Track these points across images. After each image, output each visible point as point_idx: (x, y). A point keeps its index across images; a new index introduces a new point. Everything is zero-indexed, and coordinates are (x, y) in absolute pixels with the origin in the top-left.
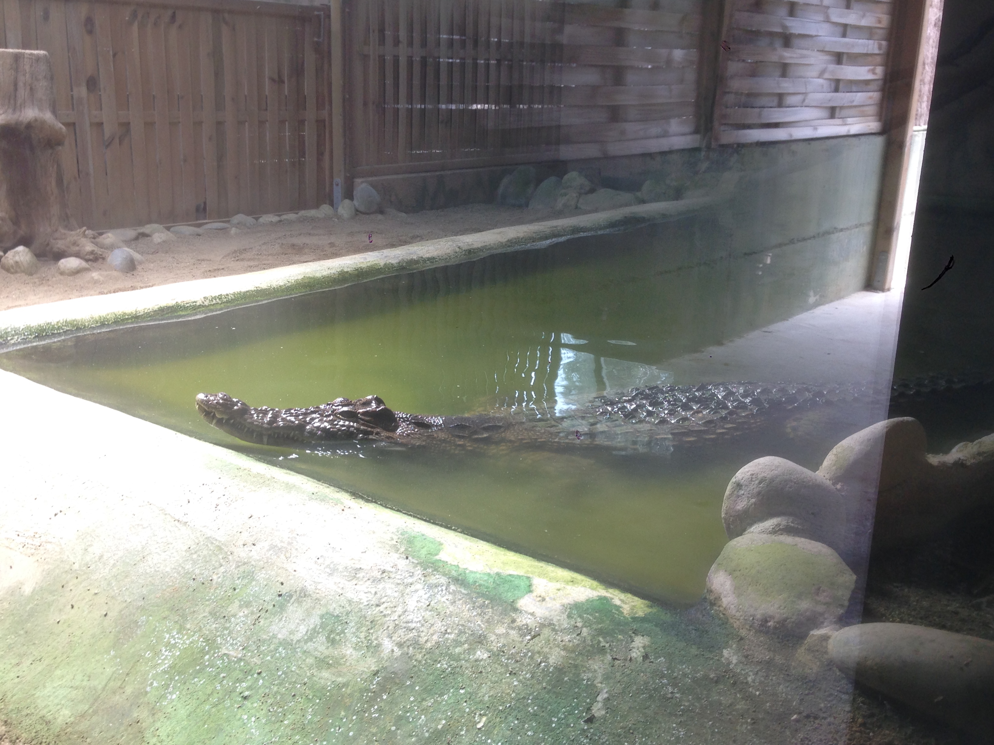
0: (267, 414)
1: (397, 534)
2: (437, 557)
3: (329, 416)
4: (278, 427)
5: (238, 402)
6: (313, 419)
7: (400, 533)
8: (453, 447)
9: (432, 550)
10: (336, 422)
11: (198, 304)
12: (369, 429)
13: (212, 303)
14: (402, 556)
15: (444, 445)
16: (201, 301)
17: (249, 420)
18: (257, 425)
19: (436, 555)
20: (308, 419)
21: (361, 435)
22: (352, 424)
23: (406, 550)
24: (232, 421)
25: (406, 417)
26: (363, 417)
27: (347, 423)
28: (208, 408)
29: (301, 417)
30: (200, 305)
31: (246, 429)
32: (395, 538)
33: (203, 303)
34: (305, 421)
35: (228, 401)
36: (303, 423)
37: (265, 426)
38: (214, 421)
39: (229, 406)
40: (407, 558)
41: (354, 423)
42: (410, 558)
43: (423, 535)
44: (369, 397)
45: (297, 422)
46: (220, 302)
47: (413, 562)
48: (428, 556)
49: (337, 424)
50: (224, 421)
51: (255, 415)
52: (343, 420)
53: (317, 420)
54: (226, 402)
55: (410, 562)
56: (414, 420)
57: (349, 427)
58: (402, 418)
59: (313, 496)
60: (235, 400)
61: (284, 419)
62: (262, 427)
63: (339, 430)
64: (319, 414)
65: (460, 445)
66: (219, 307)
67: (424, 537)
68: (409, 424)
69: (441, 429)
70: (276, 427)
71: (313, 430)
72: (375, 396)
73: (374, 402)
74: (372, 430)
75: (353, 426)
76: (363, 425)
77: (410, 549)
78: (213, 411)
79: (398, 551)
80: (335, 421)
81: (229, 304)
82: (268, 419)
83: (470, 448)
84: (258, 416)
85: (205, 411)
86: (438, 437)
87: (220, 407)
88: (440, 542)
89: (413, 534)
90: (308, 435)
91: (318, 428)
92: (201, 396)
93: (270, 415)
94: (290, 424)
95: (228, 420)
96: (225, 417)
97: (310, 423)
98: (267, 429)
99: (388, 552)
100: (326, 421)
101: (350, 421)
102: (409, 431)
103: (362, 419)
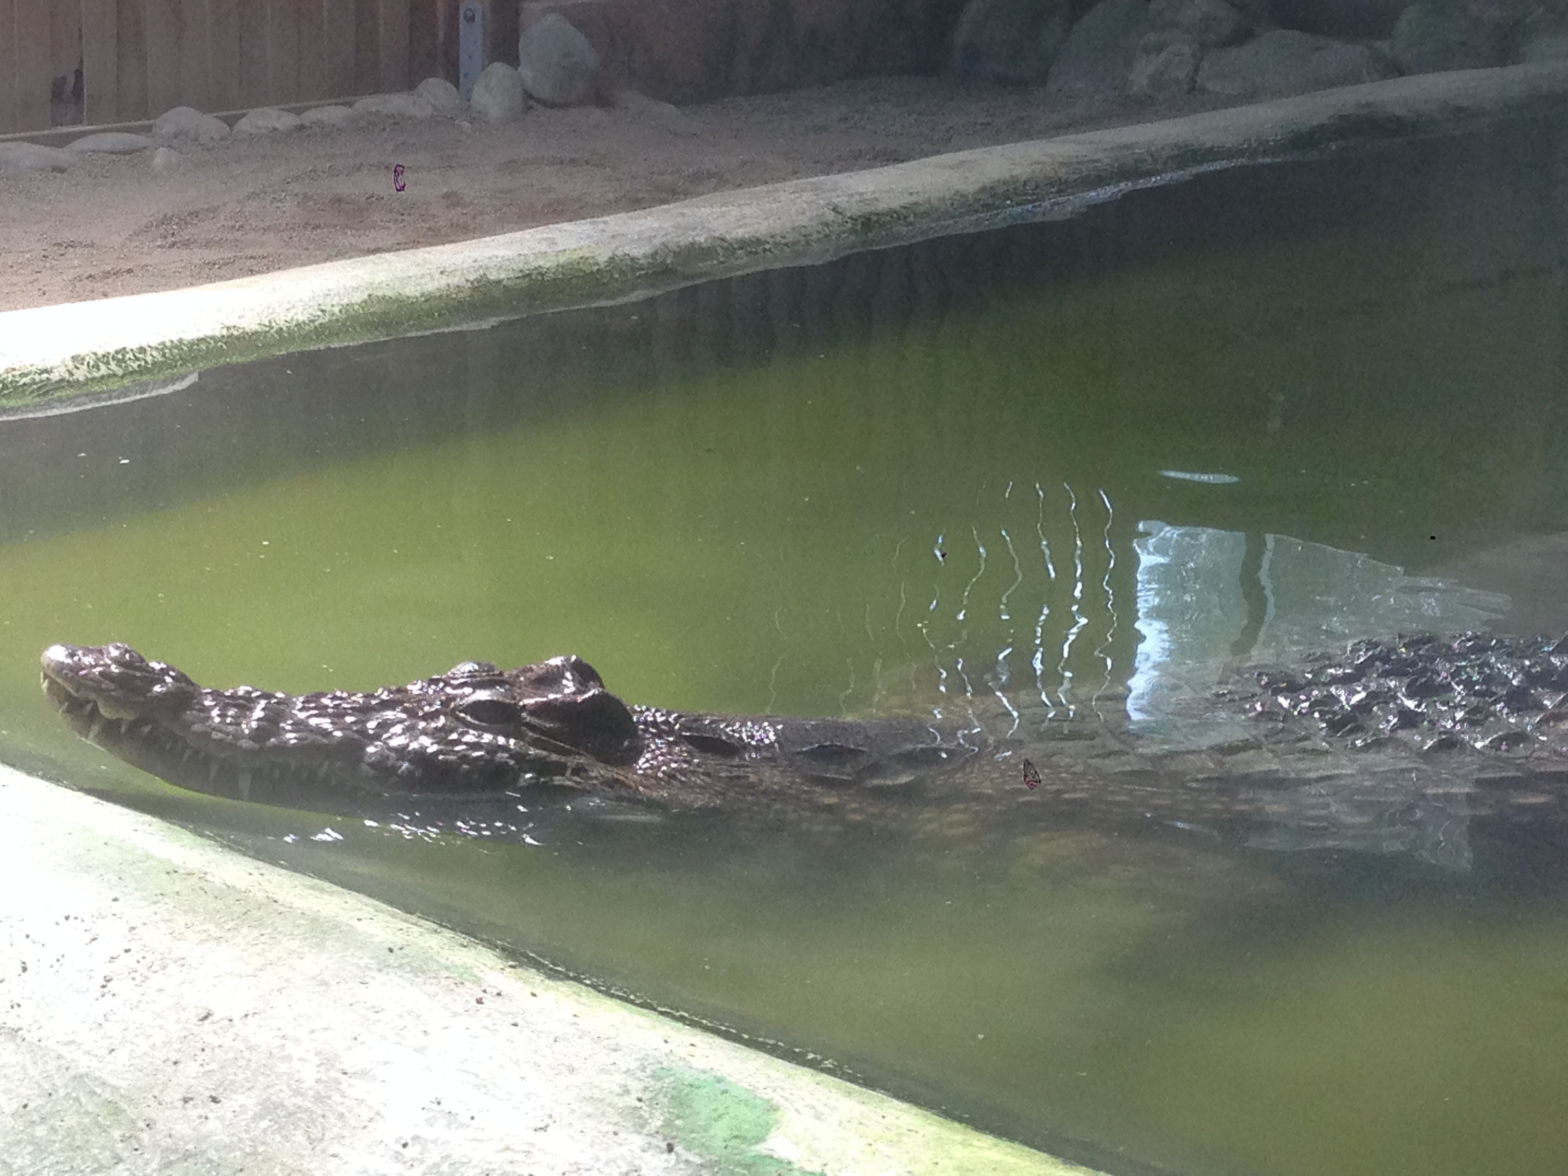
0: (251, 709)
1: (640, 1074)
2: (761, 1148)
3: (434, 716)
4: (283, 748)
5: (164, 672)
6: (385, 726)
7: (648, 1071)
8: (807, 814)
9: (746, 1126)
10: (454, 736)
11: (55, 377)
12: (554, 757)
13: (97, 375)
14: (654, 1141)
15: (777, 806)
16: (63, 369)
17: (197, 727)
18: (221, 740)
19: (759, 1140)
20: (371, 725)
21: (528, 776)
22: (501, 740)
23: (668, 1124)
24: (146, 729)
25: (666, 722)
26: (534, 720)
27: (487, 738)
28: (77, 691)
29: (349, 719)
30: (62, 380)
31: (188, 753)
32: (635, 1086)
33: (71, 374)
34: (363, 732)
35: (136, 669)
36: (356, 736)
37: (245, 743)
38: (95, 729)
39: (139, 683)
40: (670, 1149)
41: (507, 737)
42: (678, 1148)
43: (719, 1081)
44: (556, 661)
45: (338, 734)
46: (120, 372)
47: (687, 1162)
48: (735, 1143)
49: (458, 742)
50: (123, 730)
51: (215, 712)
52: (475, 727)
53: (398, 729)
54: (130, 672)
55: (678, 1161)
56: (689, 729)
57: (493, 749)
58: (655, 724)
59: (392, 959)
60: (156, 666)
61: (299, 726)
62: (232, 746)
63: (464, 758)
64: (404, 710)
65: (829, 808)
66: (115, 385)
67: (722, 1086)
68: (675, 743)
69: (772, 760)
70: (275, 747)
71: (388, 757)
72: (574, 658)
73: (568, 675)
74: (563, 759)
75: (505, 748)
76: (535, 743)
77: (679, 1122)
78: (92, 696)
79: (642, 1126)
80: (452, 731)
81: (145, 378)
82: (254, 725)
83: (858, 817)
84: (223, 716)
85: (69, 696)
86: (761, 781)
87: (112, 686)
88: (769, 1101)
89: (688, 1079)
90: (372, 772)
91: (401, 751)
92: (57, 654)
93: (258, 713)
94: (319, 738)
95: (135, 726)
96: (128, 716)
97: (377, 737)
98: (248, 752)
99: (611, 1128)
100: (424, 732)
101: (496, 733)
102: (673, 765)
103: (532, 727)
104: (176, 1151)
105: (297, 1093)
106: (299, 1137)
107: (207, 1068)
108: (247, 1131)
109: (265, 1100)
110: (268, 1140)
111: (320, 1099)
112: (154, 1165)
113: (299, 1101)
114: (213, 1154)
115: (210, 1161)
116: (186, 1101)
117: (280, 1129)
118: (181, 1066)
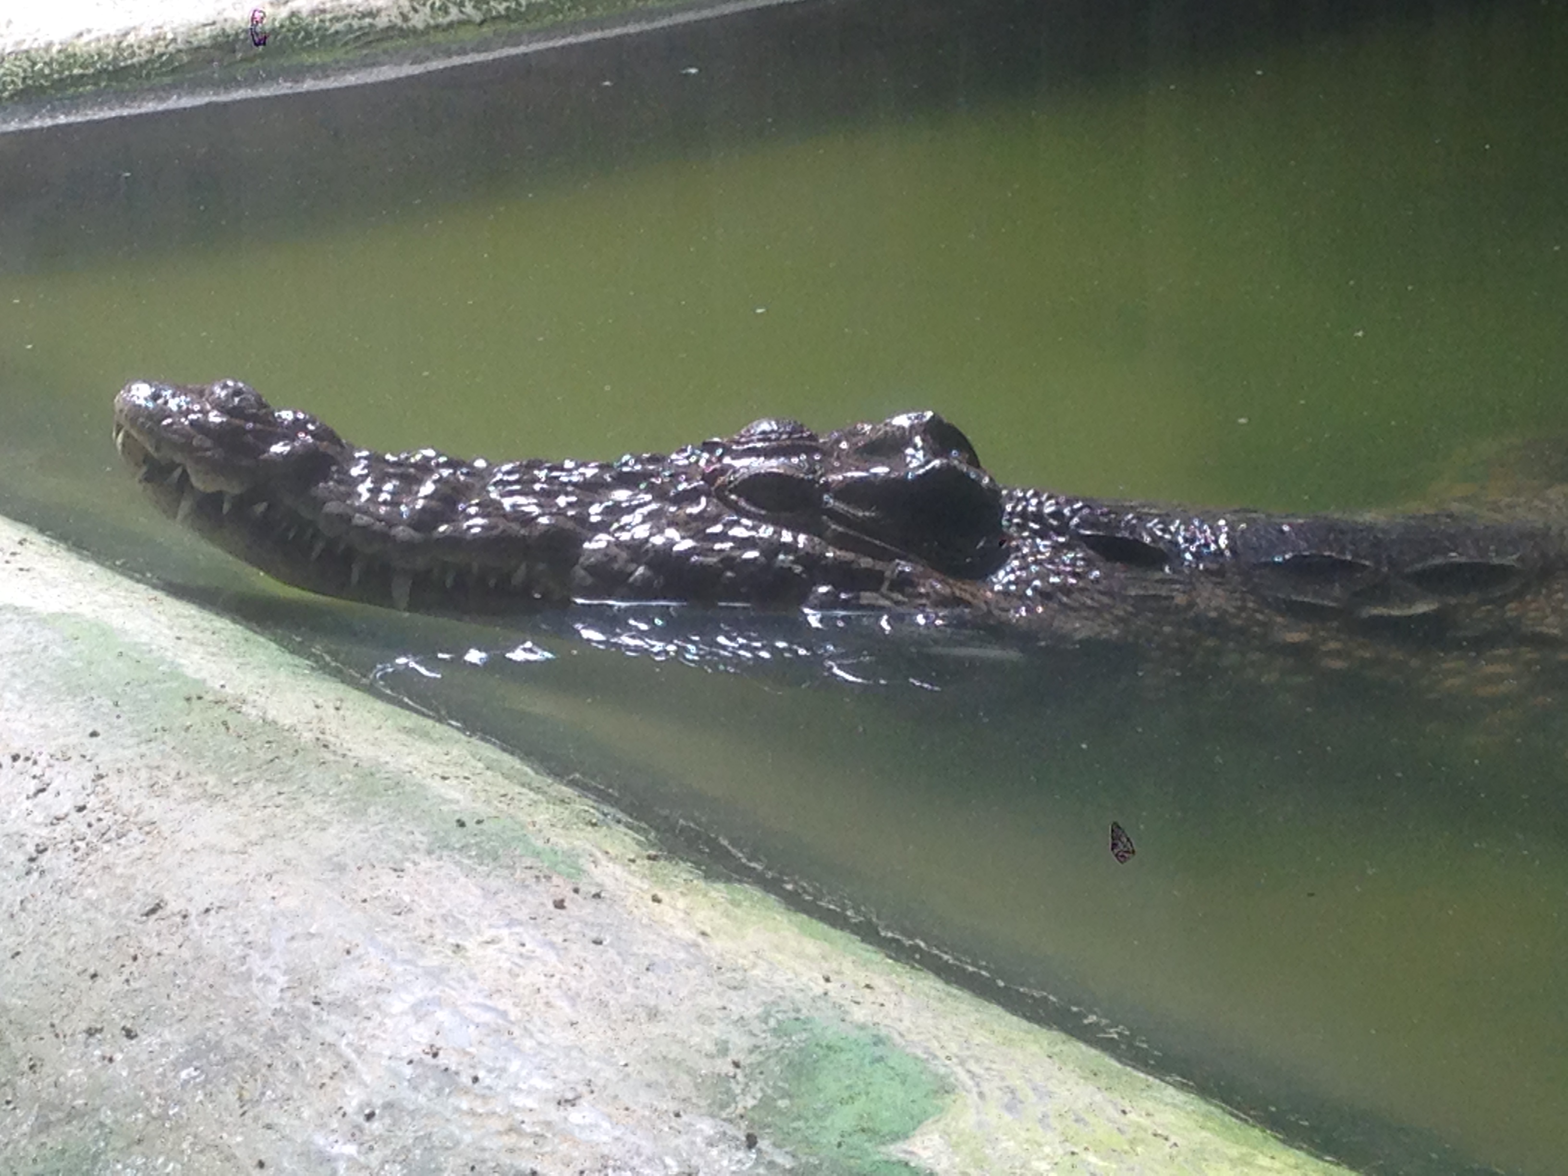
0: (420, 482)
1: (756, 1026)
2: (895, 1151)
3: (692, 496)
4: (457, 541)
5: (298, 425)
6: (616, 511)
7: (772, 1023)
8: (1255, 656)
9: (886, 1114)
10: (717, 529)
11: (382, 22)
12: (866, 562)
13: (443, 20)
14: (731, 1130)
15: (1210, 643)
17: (332, 507)
18: (365, 528)
19: (896, 1137)
20: (595, 512)
21: (823, 589)
22: (787, 537)
23: (766, 1103)
24: (261, 508)
25: (1055, 515)
26: (840, 506)
27: (766, 531)
28: (157, 449)
29: (562, 501)
30: (392, 27)
31: (319, 546)
32: (739, 1041)
33: (405, 18)
34: (582, 519)
35: (247, 418)
36: (570, 525)
37: (401, 532)
38: (185, 506)
39: (250, 438)
40: (751, 1142)
41: (796, 530)
42: (763, 1144)
43: (878, 1041)
44: (902, 421)
45: (544, 520)
46: (478, 17)
47: (771, 1165)
48: (856, 1139)
49: (723, 537)
50: (226, 507)
51: (364, 489)
52: (748, 515)
53: (637, 516)
54: (237, 422)
55: (757, 1163)
56: (1091, 526)
57: (772, 548)
58: (1038, 516)
60: (287, 415)
61: (489, 508)
62: (385, 537)
63: (728, 561)
64: (651, 488)
65: (1296, 650)
66: (467, 35)
67: (879, 1051)
68: (1068, 546)
69: (1220, 573)
70: (446, 539)
71: (614, 559)
72: (929, 414)
73: (918, 440)
74: (879, 566)
75: (790, 548)
76: (839, 542)
77: (782, 1103)
78: (178, 458)
79: (723, 1106)
80: (715, 520)
82: (420, 504)
83: (1338, 664)
84: (375, 491)
85: (147, 459)
86: (1191, 605)
87: (208, 443)
88: (942, 1078)
89: (830, 1036)
90: (589, 580)
91: (637, 549)
92: (140, 393)
93: (428, 488)
94: (515, 526)
95: (242, 503)
96: (233, 488)
97: (603, 527)
98: (409, 547)
99: (673, 1106)
100: (672, 523)
101: (779, 524)
102: (1054, 580)
103: (834, 515)
104: (56, 1108)
105: (245, 1029)
106: (230, 1095)
107: (134, 985)
108: (159, 1084)
109: (197, 1038)
110: (187, 1098)
111: (274, 1039)
112: (25, 1128)
113: (243, 1040)
114: (107, 1116)
115: (101, 1125)
116: (91, 1032)
117: (207, 1081)
118: (100, 981)
